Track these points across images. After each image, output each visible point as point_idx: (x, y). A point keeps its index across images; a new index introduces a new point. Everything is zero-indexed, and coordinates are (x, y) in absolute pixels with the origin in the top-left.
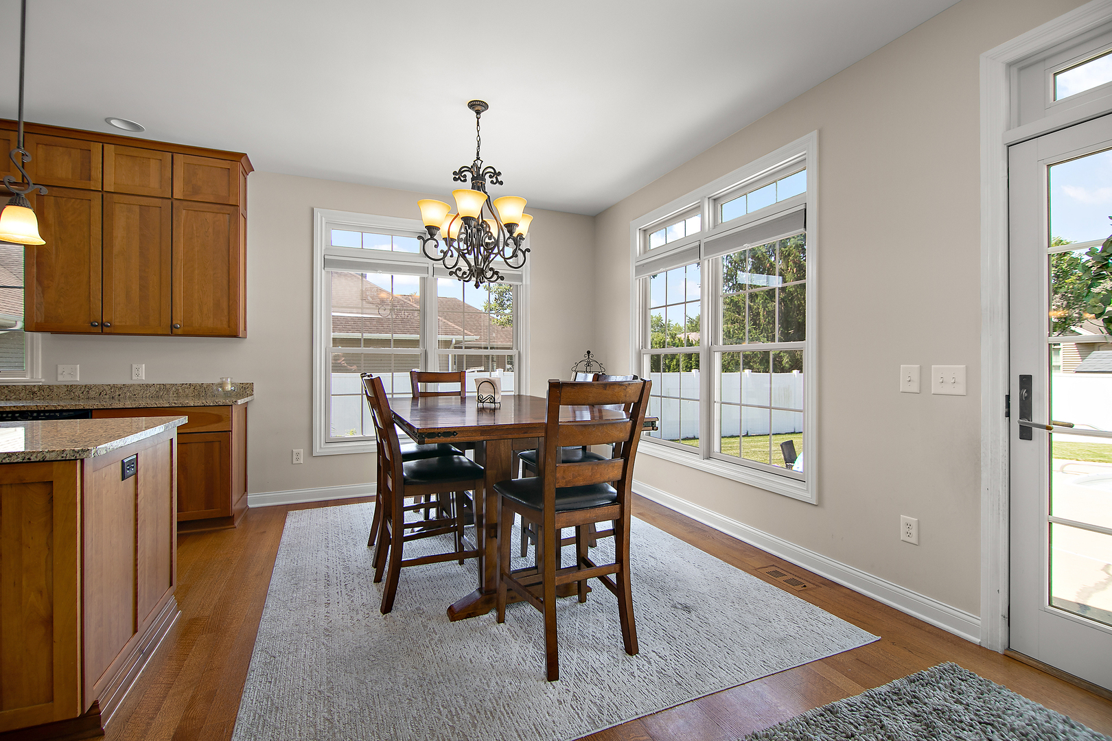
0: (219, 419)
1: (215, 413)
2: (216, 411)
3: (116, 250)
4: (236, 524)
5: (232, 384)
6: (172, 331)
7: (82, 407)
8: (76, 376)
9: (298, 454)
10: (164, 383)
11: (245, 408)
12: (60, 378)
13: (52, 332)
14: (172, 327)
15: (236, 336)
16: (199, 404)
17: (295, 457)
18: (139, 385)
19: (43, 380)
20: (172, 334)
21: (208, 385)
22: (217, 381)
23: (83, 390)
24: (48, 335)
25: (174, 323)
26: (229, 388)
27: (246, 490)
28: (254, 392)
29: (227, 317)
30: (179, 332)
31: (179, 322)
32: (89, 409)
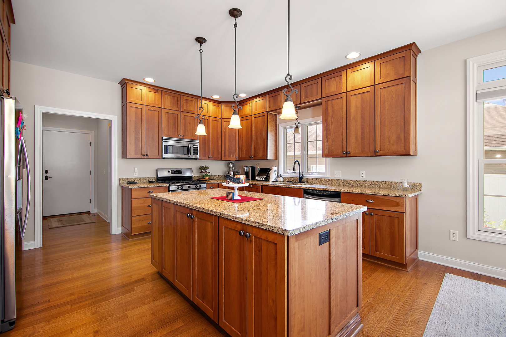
0: (397, 204)
1: (395, 200)
2: (395, 199)
3: (352, 118)
4: (409, 270)
5: (408, 183)
6: (375, 154)
7: (337, 191)
8: (340, 176)
9: (454, 234)
10: (374, 181)
11: (416, 198)
12: (335, 176)
13: (333, 157)
14: (375, 152)
15: (409, 155)
16: (386, 195)
17: (452, 235)
18: (363, 181)
19: (330, 177)
20: (375, 155)
21: (395, 183)
22: (399, 181)
23: (342, 182)
24: (332, 158)
25: (376, 150)
26: (406, 185)
27: (417, 248)
28: (423, 189)
29: (404, 144)
30: (379, 154)
31: (378, 149)
32: (340, 192)
